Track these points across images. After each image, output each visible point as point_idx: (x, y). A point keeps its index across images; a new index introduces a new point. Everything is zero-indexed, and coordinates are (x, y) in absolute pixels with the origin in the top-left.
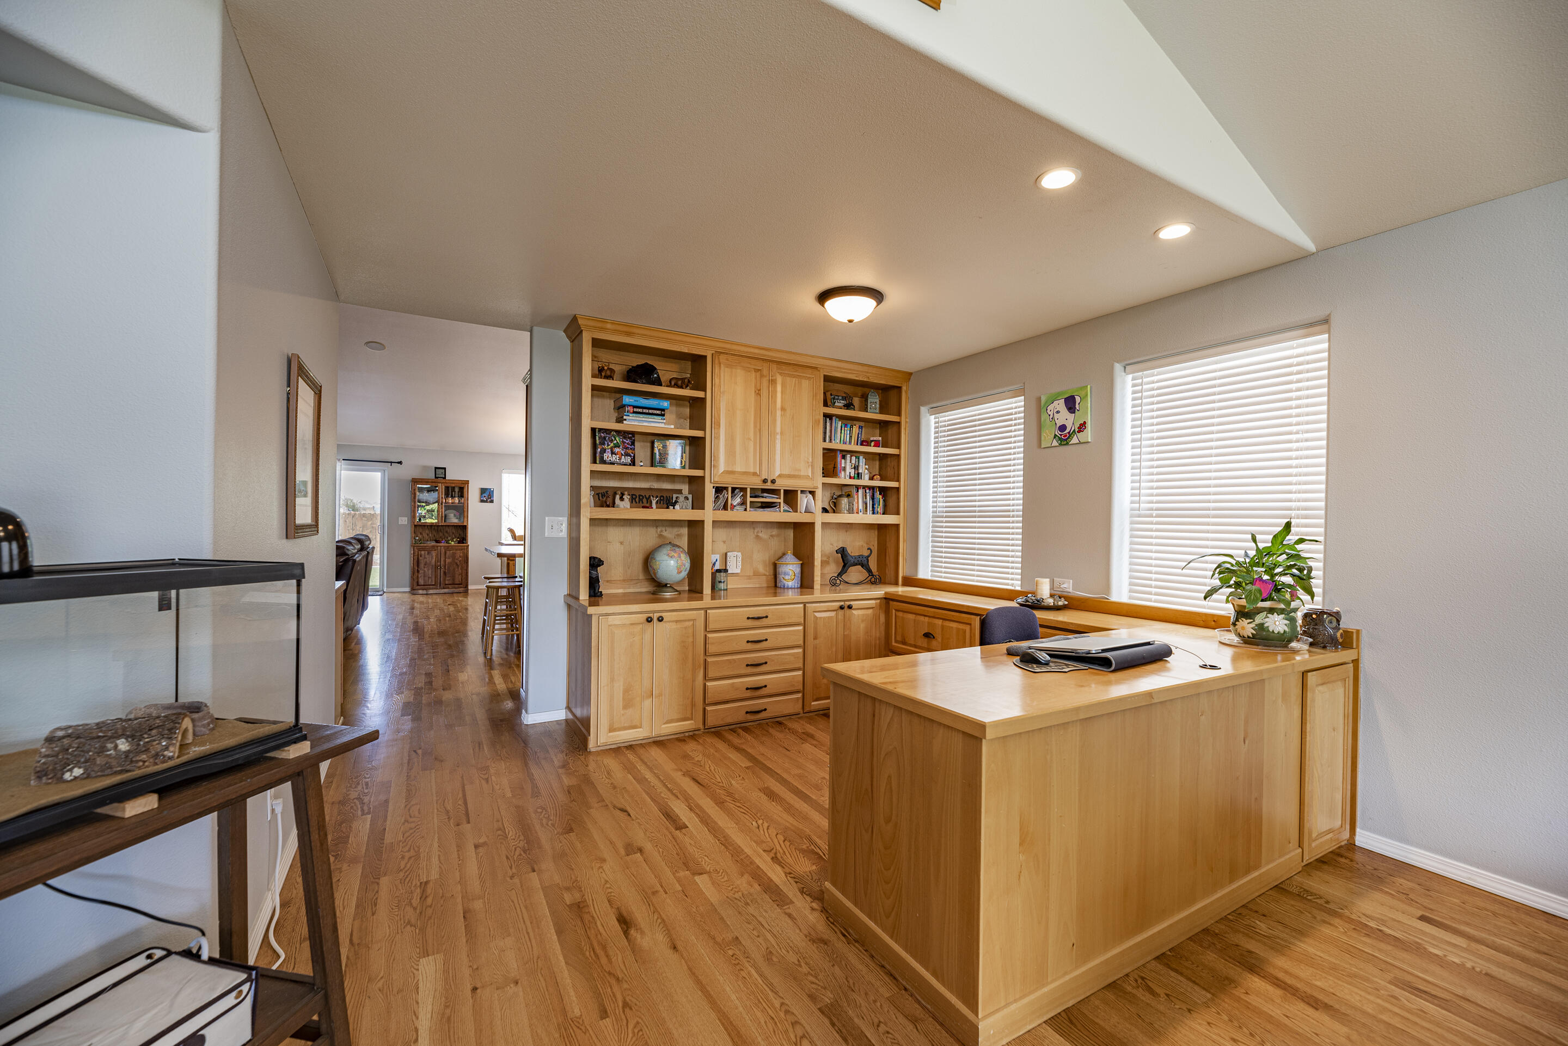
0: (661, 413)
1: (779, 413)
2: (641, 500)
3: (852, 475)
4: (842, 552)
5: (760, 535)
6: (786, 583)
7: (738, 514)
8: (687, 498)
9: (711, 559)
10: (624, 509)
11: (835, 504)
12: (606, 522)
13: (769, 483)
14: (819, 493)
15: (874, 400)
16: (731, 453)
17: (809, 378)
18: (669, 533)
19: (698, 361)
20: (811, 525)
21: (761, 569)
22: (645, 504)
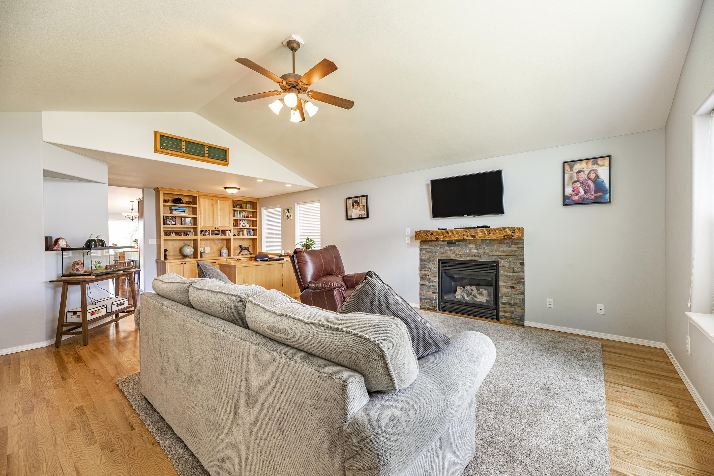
0: (184, 211)
1: (219, 210)
2: (178, 234)
3: (243, 225)
4: (240, 246)
5: (215, 242)
6: (223, 255)
7: (208, 237)
8: (192, 233)
9: (200, 249)
10: (173, 236)
11: (239, 233)
12: (168, 240)
13: (217, 228)
14: (232, 231)
15: (249, 206)
16: (205, 221)
17: (228, 201)
18: (187, 242)
19: (195, 198)
20: (230, 239)
21: (216, 251)
22: (179, 235)
